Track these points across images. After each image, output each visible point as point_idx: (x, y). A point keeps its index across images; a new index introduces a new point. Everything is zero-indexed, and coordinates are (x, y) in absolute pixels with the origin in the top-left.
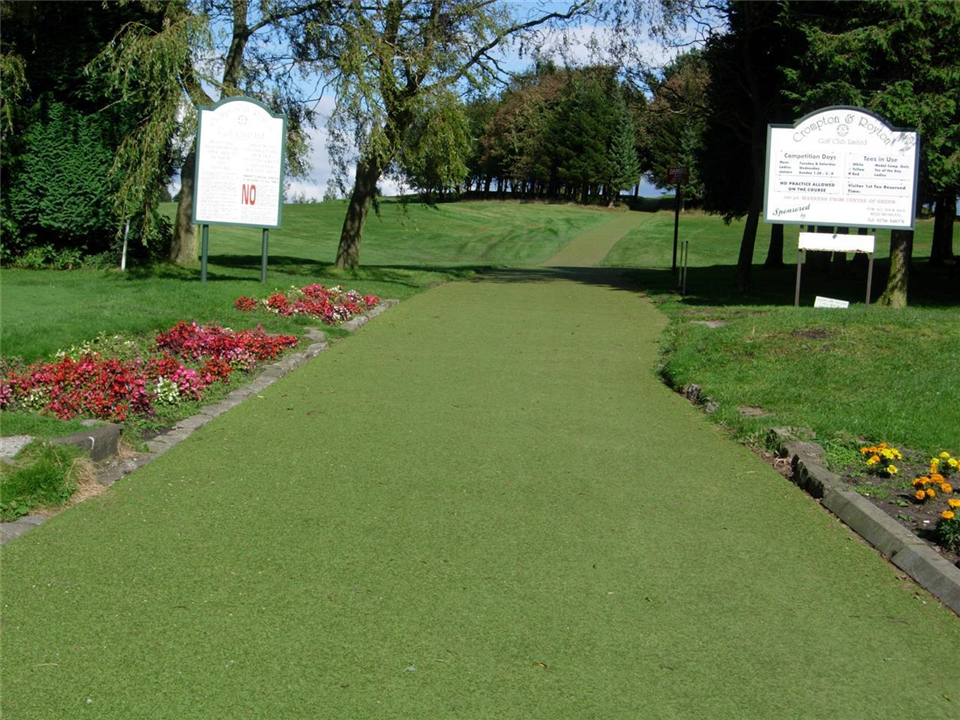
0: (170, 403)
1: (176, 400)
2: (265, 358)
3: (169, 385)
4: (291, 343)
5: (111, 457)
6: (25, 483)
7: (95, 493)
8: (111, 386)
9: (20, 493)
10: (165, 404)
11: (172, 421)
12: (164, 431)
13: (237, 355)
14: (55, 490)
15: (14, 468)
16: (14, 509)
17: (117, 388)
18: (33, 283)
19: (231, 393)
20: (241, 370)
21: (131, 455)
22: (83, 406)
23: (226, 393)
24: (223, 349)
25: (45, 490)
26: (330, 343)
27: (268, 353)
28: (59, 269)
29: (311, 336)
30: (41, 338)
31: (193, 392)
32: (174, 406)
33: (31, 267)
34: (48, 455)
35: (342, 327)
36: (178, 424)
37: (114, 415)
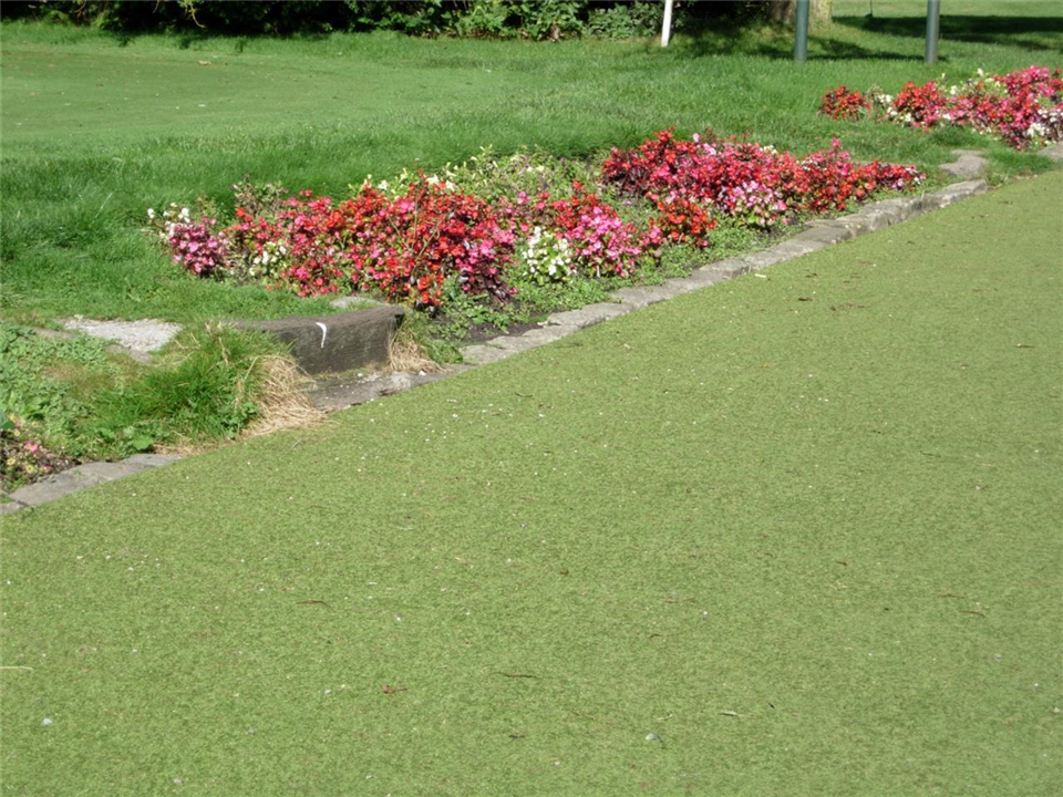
0: (553, 280)
1: (564, 274)
2: (824, 206)
3: (551, 243)
4: (895, 178)
5: (370, 366)
6: (159, 395)
7: (295, 422)
8: (434, 242)
9: (149, 414)
10: (541, 280)
11: (545, 313)
12: (516, 328)
13: (748, 195)
14: (213, 410)
15: (145, 367)
16: (126, 440)
17: (444, 245)
18: (455, 64)
19: (703, 269)
20: (755, 226)
21: (416, 365)
22: (367, 278)
23: (696, 266)
24: (725, 184)
25: (196, 411)
26: (993, 183)
27: (831, 197)
28: (535, 39)
29: (952, 167)
30: (358, 155)
31: (609, 261)
32: (559, 286)
33: (483, 32)
34: (211, 347)
35: (1043, 153)
36: (552, 318)
37: (414, 292)
